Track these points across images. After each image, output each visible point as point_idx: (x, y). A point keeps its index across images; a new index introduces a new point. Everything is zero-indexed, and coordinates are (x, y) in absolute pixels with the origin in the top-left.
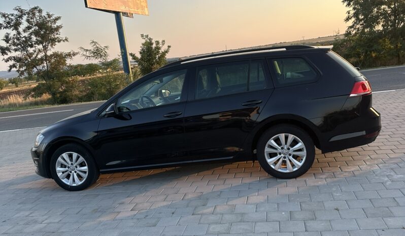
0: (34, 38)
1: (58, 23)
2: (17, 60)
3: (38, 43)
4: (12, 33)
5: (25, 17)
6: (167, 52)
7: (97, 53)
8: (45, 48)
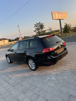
0: (40, 28)
1: (43, 25)
2: (38, 32)
3: (41, 29)
4: (36, 27)
5: (38, 24)
6: (70, 26)
7: (50, 30)
8: (42, 30)
